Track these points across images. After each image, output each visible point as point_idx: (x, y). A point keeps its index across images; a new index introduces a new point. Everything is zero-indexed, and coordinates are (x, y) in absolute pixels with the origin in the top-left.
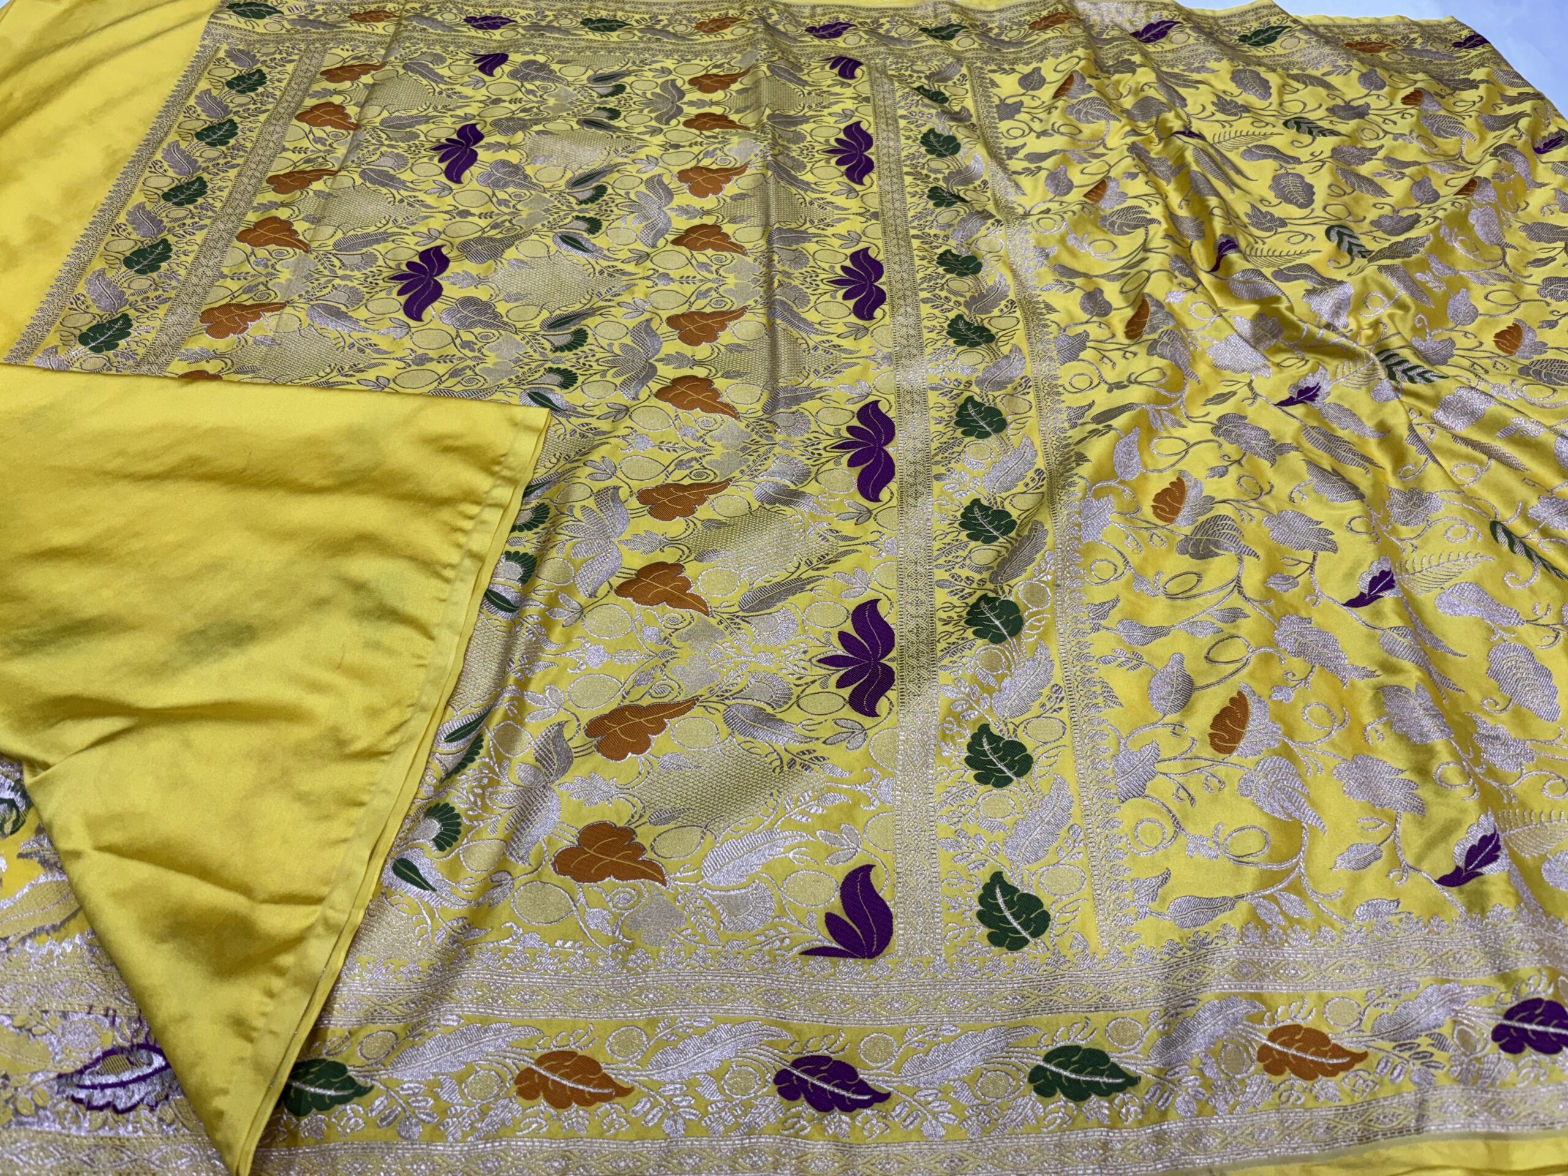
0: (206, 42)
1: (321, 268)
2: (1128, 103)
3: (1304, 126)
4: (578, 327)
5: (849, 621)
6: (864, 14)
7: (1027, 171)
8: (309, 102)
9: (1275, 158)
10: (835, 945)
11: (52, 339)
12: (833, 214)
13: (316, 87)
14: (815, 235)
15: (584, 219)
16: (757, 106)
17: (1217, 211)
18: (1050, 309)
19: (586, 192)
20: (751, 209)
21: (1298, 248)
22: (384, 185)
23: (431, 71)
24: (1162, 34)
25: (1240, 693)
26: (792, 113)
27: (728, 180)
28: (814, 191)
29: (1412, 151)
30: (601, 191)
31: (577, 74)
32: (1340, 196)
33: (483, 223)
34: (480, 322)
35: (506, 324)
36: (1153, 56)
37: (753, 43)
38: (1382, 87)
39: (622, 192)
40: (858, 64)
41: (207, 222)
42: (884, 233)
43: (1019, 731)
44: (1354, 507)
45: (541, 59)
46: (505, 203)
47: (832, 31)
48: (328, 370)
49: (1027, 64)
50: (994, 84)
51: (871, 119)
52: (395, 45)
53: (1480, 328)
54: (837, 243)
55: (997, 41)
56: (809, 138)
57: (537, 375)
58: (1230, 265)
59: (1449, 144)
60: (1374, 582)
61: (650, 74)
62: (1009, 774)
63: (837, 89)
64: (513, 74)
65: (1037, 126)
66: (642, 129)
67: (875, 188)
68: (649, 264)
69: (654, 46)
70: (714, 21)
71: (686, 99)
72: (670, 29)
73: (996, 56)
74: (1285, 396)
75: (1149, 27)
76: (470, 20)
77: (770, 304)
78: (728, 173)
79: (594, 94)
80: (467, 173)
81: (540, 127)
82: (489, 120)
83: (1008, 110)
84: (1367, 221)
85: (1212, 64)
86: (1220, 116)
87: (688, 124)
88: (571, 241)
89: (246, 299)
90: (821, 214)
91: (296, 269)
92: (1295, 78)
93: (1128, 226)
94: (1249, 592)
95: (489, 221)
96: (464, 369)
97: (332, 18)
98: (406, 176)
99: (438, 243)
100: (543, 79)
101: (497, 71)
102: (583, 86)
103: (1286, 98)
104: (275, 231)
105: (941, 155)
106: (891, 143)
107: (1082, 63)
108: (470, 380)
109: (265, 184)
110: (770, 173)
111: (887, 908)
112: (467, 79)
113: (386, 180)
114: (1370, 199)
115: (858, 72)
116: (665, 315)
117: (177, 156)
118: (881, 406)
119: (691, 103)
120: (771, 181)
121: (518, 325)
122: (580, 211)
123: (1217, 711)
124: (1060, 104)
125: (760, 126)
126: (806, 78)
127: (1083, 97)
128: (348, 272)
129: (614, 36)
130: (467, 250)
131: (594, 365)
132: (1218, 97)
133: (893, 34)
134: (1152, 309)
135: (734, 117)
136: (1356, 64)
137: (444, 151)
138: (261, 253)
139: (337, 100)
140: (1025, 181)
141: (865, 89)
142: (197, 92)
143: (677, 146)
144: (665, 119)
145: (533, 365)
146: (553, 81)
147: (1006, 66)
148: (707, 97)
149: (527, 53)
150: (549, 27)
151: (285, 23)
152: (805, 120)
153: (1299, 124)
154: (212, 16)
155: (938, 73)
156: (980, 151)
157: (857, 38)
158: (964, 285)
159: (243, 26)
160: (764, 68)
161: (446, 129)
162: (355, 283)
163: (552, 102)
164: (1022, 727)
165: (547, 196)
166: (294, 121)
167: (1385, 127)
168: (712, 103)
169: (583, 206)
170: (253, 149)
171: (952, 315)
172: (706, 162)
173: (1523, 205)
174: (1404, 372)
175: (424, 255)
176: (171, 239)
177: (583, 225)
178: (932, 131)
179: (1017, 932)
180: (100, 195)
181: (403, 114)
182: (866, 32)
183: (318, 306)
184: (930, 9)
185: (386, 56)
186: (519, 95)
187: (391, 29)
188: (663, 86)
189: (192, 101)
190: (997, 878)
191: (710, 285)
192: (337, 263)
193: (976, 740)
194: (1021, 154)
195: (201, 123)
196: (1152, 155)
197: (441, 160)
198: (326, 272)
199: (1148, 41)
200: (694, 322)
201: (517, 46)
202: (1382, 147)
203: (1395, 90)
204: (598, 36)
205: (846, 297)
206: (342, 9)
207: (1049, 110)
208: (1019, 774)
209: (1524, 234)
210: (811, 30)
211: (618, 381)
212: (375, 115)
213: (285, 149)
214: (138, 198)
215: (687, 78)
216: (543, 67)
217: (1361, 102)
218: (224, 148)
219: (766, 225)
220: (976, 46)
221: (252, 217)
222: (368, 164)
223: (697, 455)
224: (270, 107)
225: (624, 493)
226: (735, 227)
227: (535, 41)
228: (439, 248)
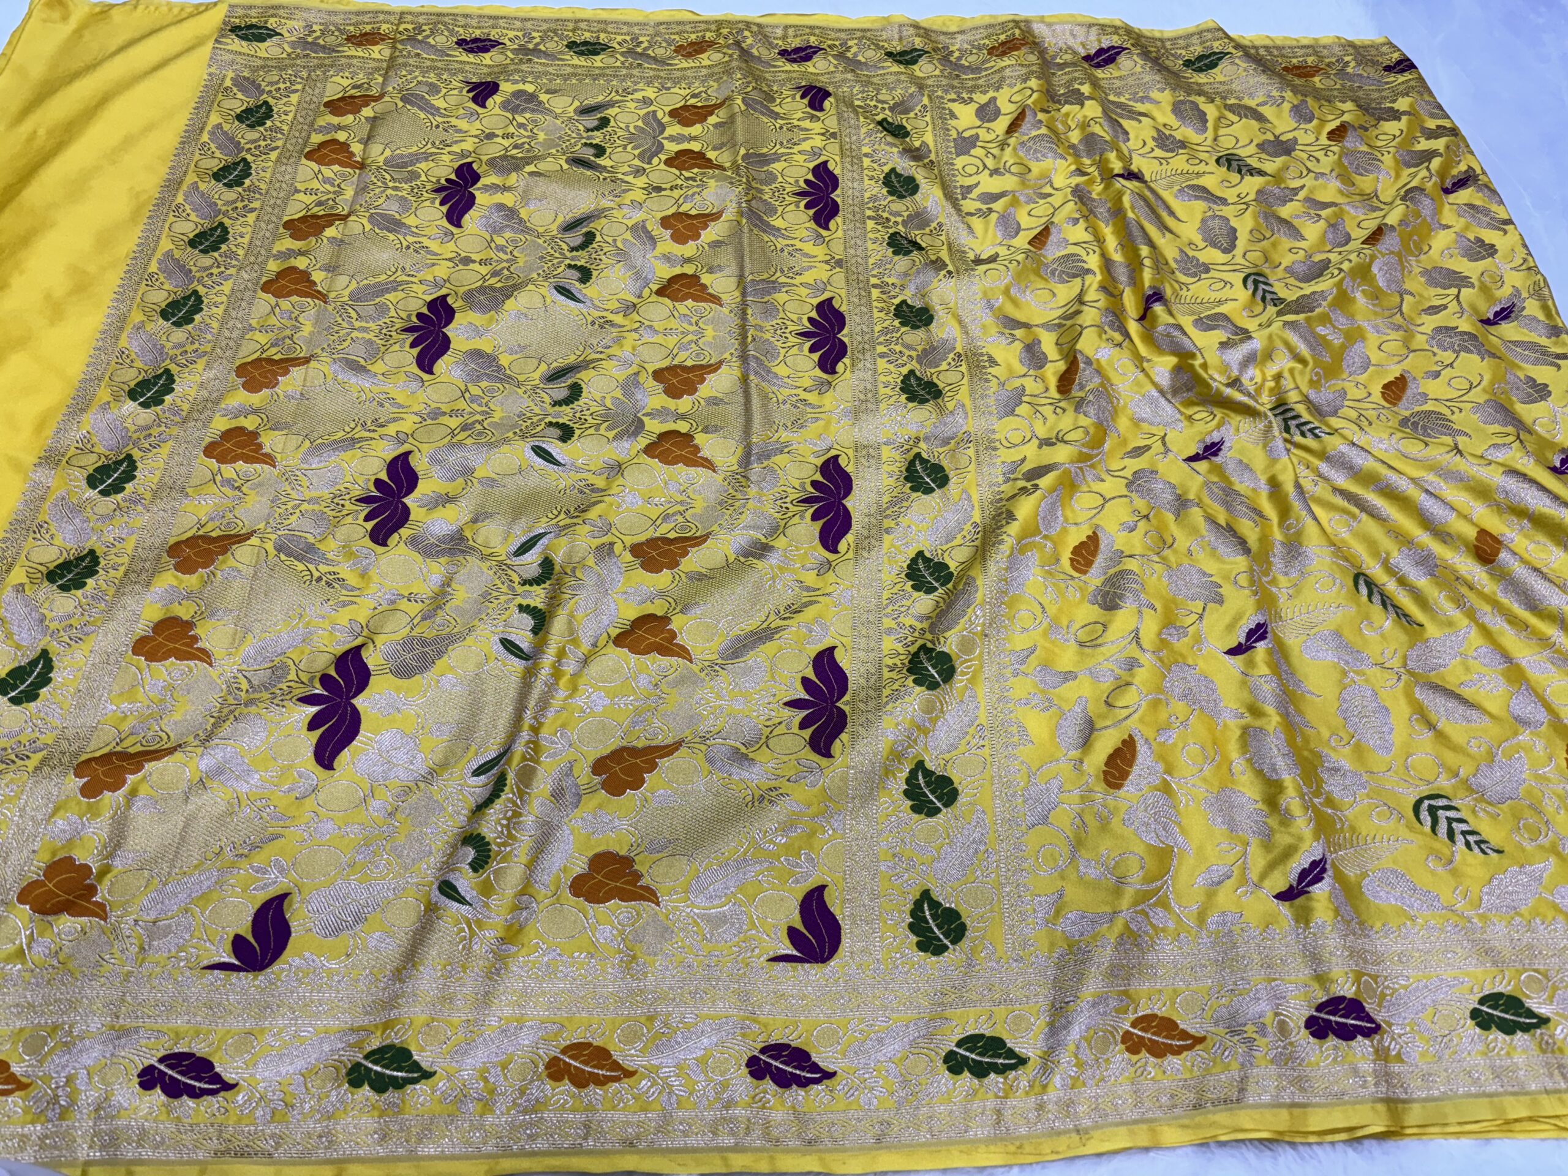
0: (212, 70)
1: (340, 320)
2: (1075, 137)
3: (1234, 164)
4: (574, 380)
5: (811, 667)
6: (833, 35)
7: (979, 213)
8: (316, 139)
9: (1205, 199)
10: (795, 953)
11: (104, 394)
12: (799, 262)
13: (321, 122)
14: (785, 284)
15: (575, 267)
16: (733, 144)
17: (1147, 262)
18: (993, 362)
19: (576, 238)
20: (726, 257)
21: (1219, 296)
22: (390, 230)
23: (428, 102)
24: (1111, 60)
25: (1130, 736)
26: (765, 150)
27: (706, 226)
28: (784, 237)
29: (1329, 191)
30: (590, 237)
31: (564, 105)
32: (1260, 241)
33: (484, 270)
34: (486, 375)
35: (509, 377)
36: (1102, 83)
37: (729, 72)
38: (1310, 121)
39: (610, 240)
40: (827, 94)
41: (232, 271)
42: (848, 283)
43: (949, 766)
44: (1241, 562)
45: (530, 88)
46: (503, 249)
47: (802, 54)
48: (353, 425)
49: (985, 92)
50: (953, 115)
51: (837, 158)
52: (391, 73)
53: (1371, 377)
54: (804, 292)
55: (957, 66)
56: (780, 179)
57: (539, 429)
58: (1155, 318)
59: (1365, 183)
61: (632, 105)
62: (939, 805)
63: (806, 124)
64: (505, 106)
65: (990, 163)
66: (626, 169)
67: (840, 233)
68: (635, 316)
69: (635, 72)
70: (692, 44)
71: (666, 134)
72: (650, 52)
73: (955, 83)
74: (1192, 452)
75: (1101, 51)
76: (461, 43)
77: (744, 358)
78: (707, 219)
79: (581, 128)
80: (467, 217)
81: (532, 168)
82: (484, 158)
83: (965, 144)
84: (1282, 267)
85: (1155, 94)
86: (1158, 153)
87: (669, 162)
88: (565, 291)
89: (275, 353)
90: (792, 262)
91: (317, 321)
92: (1231, 108)
93: (1068, 275)
94: (1146, 644)
95: (489, 268)
96: (474, 423)
97: (330, 40)
98: (411, 221)
99: (444, 292)
100: (533, 111)
101: (490, 102)
102: (570, 119)
103: (1222, 132)
104: (296, 282)
105: (901, 197)
106: (856, 185)
107: (1035, 96)
108: (480, 434)
109: (282, 230)
110: (744, 220)
111: (836, 921)
113: (394, 225)
114: (1286, 243)
115: (826, 104)
116: (651, 368)
117: (198, 199)
118: (840, 460)
119: (671, 138)
120: (746, 230)
121: (520, 378)
122: (572, 259)
123: (1111, 751)
124: (1012, 141)
125: (736, 167)
126: (777, 109)
127: (1034, 133)
128: (364, 324)
129: (598, 61)
130: (471, 298)
131: (589, 418)
132: (1158, 130)
133: (860, 58)
134: (1082, 365)
135: (711, 155)
136: (1288, 94)
137: (444, 194)
138: (285, 304)
139: (342, 136)
140: (977, 223)
141: (832, 123)
143: (659, 189)
144: (647, 156)
145: (535, 419)
146: (542, 113)
147: (965, 95)
148: (687, 131)
149: (516, 82)
150: (536, 51)
151: (286, 46)
152: (777, 158)
153: (1230, 161)
154: (216, 41)
155: (902, 103)
156: (937, 193)
157: (826, 64)
158: (916, 337)
159: (245, 50)
160: (739, 101)
161: (443, 169)
162: (371, 335)
163: (542, 136)
164: (951, 763)
165: (541, 241)
166: (304, 161)
167: (1309, 164)
168: (691, 139)
169: (575, 253)
170: (267, 190)
171: (905, 371)
172: (685, 208)
173: (1426, 248)
174: (1298, 426)
175: (432, 305)
176: (202, 290)
177: (577, 274)
178: (893, 170)
179: (940, 940)
180: (131, 241)
181: (404, 151)
182: (834, 56)
183: (340, 360)
184: (896, 30)
185: (384, 84)
186: (511, 129)
187: (387, 53)
188: (645, 118)
189: (205, 137)
190: (926, 895)
191: (690, 337)
192: (353, 314)
193: (913, 774)
194: (975, 194)
195: (216, 161)
196: (1094, 196)
197: (442, 203)
198: (345, 325)
199: (1098, 66)
200: (676, 375)
201: (507, 73)
202: (1303, 187)
203: (1323, 122)
204: (582, 61)
205: (812, 350)
206: (339, 30)
207: (1003, 145)
208: (946, 805)
209: (1423, 280)
210: (783, 53)
211: (611, 434)
212: (378, 153)
213: (297, 191)
214: (165, 245)
215: (667, 109)
216: (532, 97)
217: (1290, 136)
218: (240, 189)
219: (741, 276)
220: (937, 72)
221: (273, 266)
222: (376, 208)
223: (681, 509)
224: (280, 143)
225: (618, 548)
226: (713, 276)
227: (524, 67)
228: (445, 297)
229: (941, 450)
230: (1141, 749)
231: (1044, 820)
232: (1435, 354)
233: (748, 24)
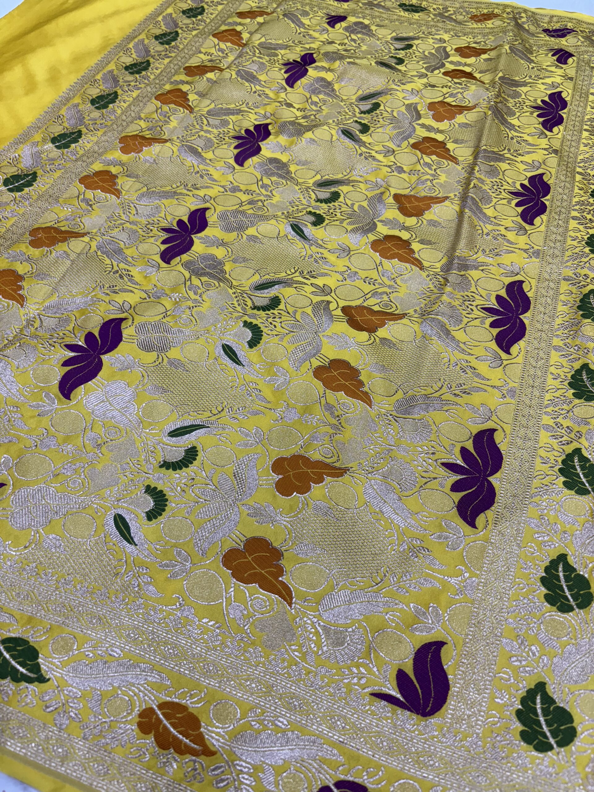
1: (195, 123)
4: (336, 190)
6: (585, 26)
8: (223, 28)
11: (38, 137)
12: (524, 148)
13: (230, 20)
14: (509, 159)
15: (360, 123)
16: (495, 70)
19: (366, 106)
20: (470, 135)
22: (247, 81)
23: (299, 20)
26: (517, 78)
27: (461, 113)
28: (516, 131)
30: (376, 106)
31: (386, 34)
33: (299, 114)
34: (277, 174)
35: (292, 178)
37: (505, 32)
39: (389, 110)
40: (571, 55)
41: (143, 86)
42: (559, 165)
45: (366, 22)
46: (315, 104)
47: (560, 33)
48: (179, 184)
51: (570, 92)
54: (522, 167)
56: (523, 96)
57: (300, 214)
61: (431, 41)
63: (553, 69)
64: (346, 29)
66: (415, 73)
67: (560, 136)
68: (392, 158)
69: (440, 25)
70: (484, 14)
71: (449, 60)
72: (454, 17)
77: (464, 198)
78: (462, 109)
79: (392, 48)
80: (299, 82)
81: (352, 60)
82: (322, 52)
87: (445, 74)
88: (347, 133)
89: (147, 134)
90: (517, 146)
91: (181, 121)
95: (302, 113)
96: (258, 201)
98: (263, 77)
99: (268, 121)
100: (364, 34)
101: (338, 26)
102: (387, 42)
104: (178, 97)
106: (580, 109)
108: (259, 209)
109: (182, 70)
110: (490, 112)
112: (318, 28)
113: (251, 78)
115: (570, 60)
116: (393, 191)
117: (141, 47)
118: (524, 285)
119: (451, 63)
120: (489, 118)
121: (300, 180)
122: (359, 118)
125: (493, 83)
126: (533, 58)
128: (210, 129)
129: (416, 16)
130: (284, 127)
131: (338, 214)
135: (478, 75)
137: (289, 67)
138: (166, 108)
139: (239, 28)
141: (571, 72)
142: (164, 14)
143: (434, 86)
144: (432, 69)
145: (300, 207)
146: (369, 36)
148: (463, 60)
149: (360, 18)
150: (378, 5)
152: (525, 84)
157: (576, 40)
160: (507, 47)
161: (295, 55)
162: (212, 136)
163: (364, 48)
165: (342, 104)
166: (211, 37)
168: (466, 65)
169: (362, 115)
170: (183, 49)
171: (592, 232)
172: (449, 100)
175: (257, 127)
176: (120, 92)
177: (359, 127)
180: (92, 62)
181: (273, 42)
182: (583, 37)
183: (186, 146)
185: (276, 8)
186: (346, 41)
188: (437, 50)
189: (160, 18)
191: (428, 178)
192: (205, 122)
193: (554, 563)
195: (160, 30)
197: (286, 72)
198: (197, 126)
200: (410, 202)
201: (354, 13)
204: (406, 14)
205: (518, 204)
210: (546, 31)
211: (350, 228)
212: (257, 39)
213: (200, 52)
214: (112, 66)
215: (454, 47)
216: (366, 27)
218: (167, 46)
219: (477, 146)
221: (168, 87)
222: (243, 66)
223: (388, 290)
224: (201, 27)
225: (333, 306)
226: (456, 145)
227: (367, 12)
228: (267, 125)
233: (525, 11)
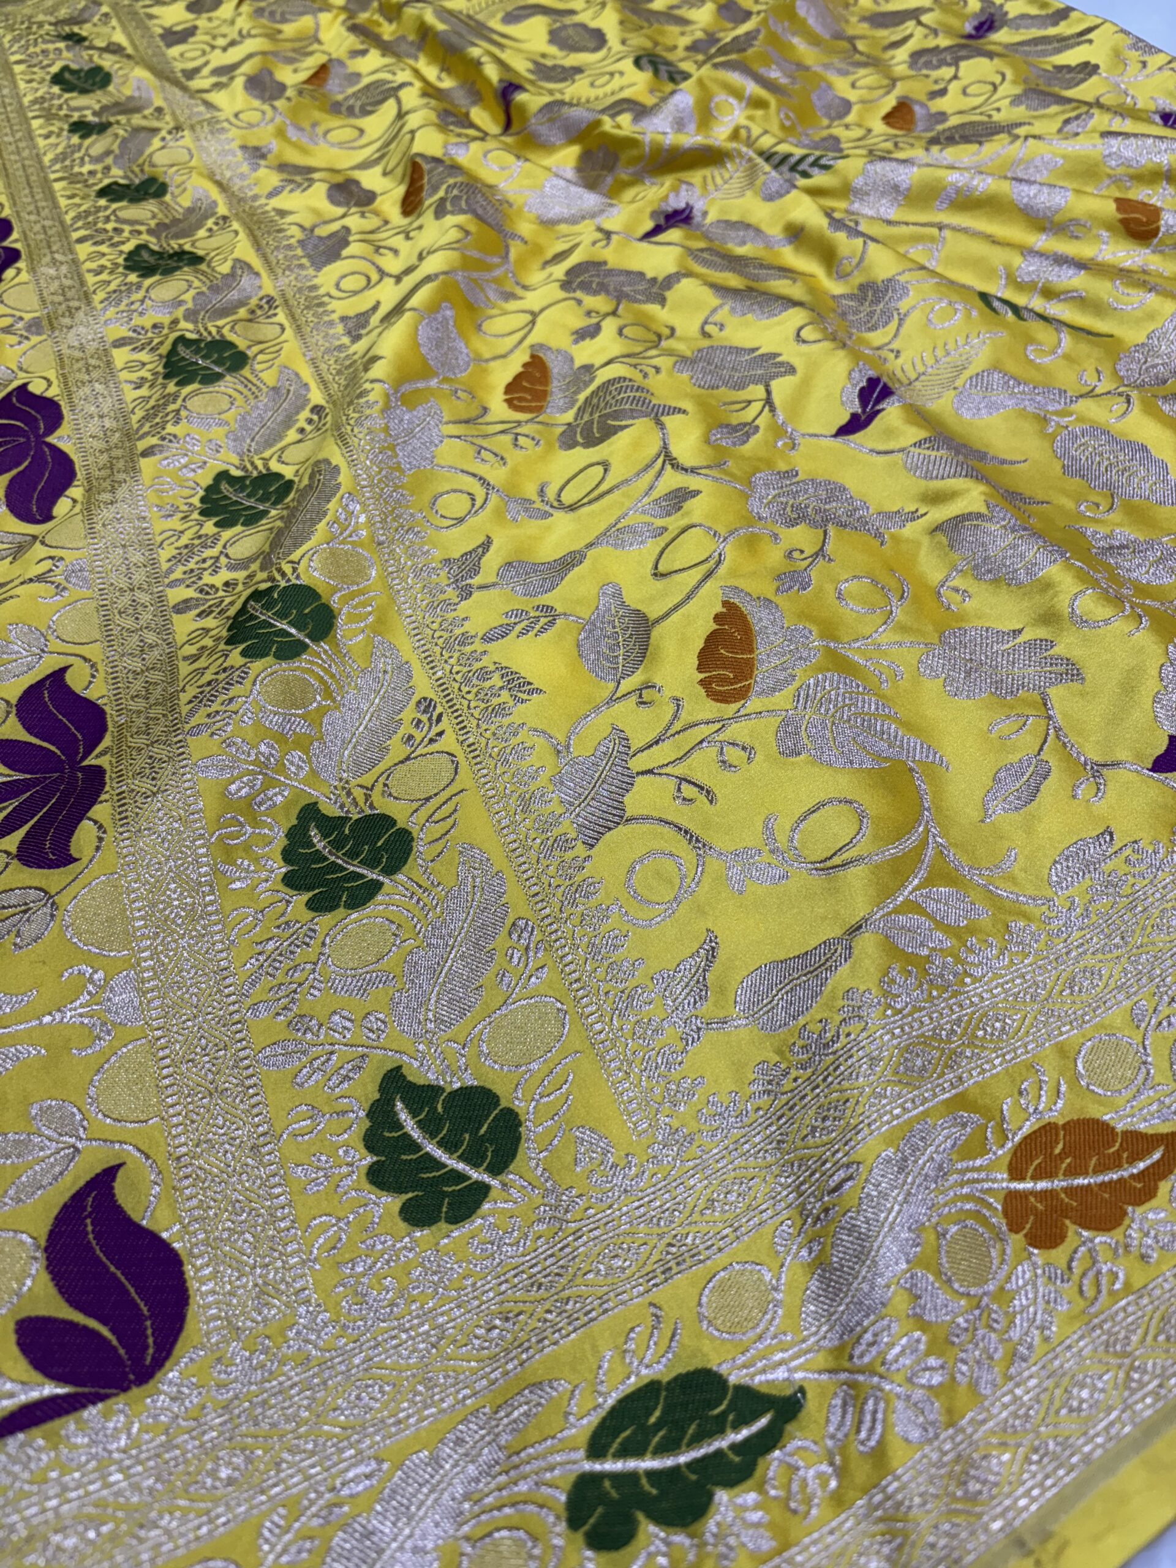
5: (13, 718)
7: (218, 86)
9: (545, 14)
10: (50, 1389)
18: (282, 213)
21: (607, 90)
25: (725, 603)
32: (637, 30)
43: (376, 796)
44: (795, 317)
50: (151, 17)
53: (860, 115)
58: (522, 108)
60: (865, 395)
62: (372, 875)
65: (221, 42)
74: (649, 225)
83: (179, 36)
84: (680, 48)
93: (371, 104)
94: (687, 460)
105: (84, 91)
111: (165, 1246)
114: (673, 29)
118: (33, 388)
134: (426, 167)
155: (70, 18)
156: (140, 73)
158: (142, 211)
164: (379, 787)
171: (128, 248)
174: (794, 168)
178: (65, 68)
179: (461, 1177)
190: (393, 1081)
193: (297, 836)
194: (206, 71)
196: (383, 34)
207: (233, 23)
208: (391, 870)
209: (867, 25)
229: (220, 323)
230: (759, 618)
231: (617, 817)
232: (927, 76)
